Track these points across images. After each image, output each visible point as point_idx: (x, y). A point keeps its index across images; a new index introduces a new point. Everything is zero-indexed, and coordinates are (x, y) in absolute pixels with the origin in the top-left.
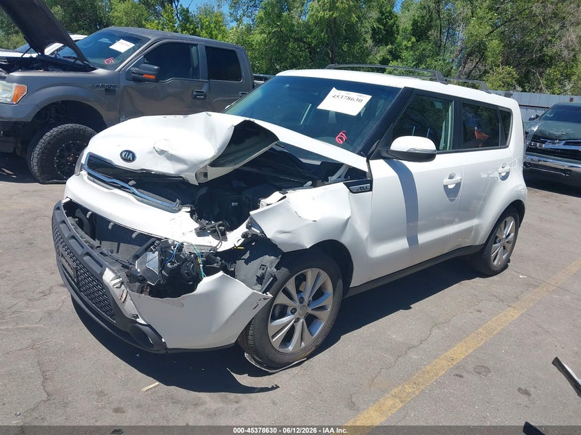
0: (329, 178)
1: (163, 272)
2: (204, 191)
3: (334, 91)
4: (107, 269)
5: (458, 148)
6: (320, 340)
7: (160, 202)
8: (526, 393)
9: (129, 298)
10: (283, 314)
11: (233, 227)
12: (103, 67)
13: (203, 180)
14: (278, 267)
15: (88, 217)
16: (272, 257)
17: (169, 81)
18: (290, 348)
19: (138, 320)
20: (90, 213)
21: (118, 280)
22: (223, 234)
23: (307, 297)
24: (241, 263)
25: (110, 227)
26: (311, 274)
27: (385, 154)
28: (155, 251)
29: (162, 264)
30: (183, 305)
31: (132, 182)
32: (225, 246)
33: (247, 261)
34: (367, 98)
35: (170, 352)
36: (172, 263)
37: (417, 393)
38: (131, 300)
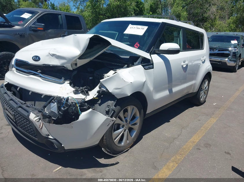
0: (134, 63)
1: (60, 112)
2: (75, 72)
3: (130, 26)
4: (31, 113)
5: (185, 50)
6: (135, 139)
7: (54, 79)
8: (228, 153)
9: (44, 126)
10: (118, 128)
11: (92, 89)
12: (18, 25)
13: (75, 67)
14: (115, 106)
15: (18, 90)
16: (112, 101)
17: (50, 31)
18: (123, 144)
19: (49, 137)
20: (19, 88)
21: (38, 118)
22: (87, 92)
23: (129, 119)
24: (97, 106)
25: (30, 94)
26: (130, 108)
27: (157, 52)
28: (55, 103)
29: (59, 108)
30: (72, 127)
31: (39, 71)
32: (89, 98)
33: (100, 105)
34: (146, 28)
35: (66, 151)
36: (64, 107)
37: (182, 158)
38: (45, 127)
